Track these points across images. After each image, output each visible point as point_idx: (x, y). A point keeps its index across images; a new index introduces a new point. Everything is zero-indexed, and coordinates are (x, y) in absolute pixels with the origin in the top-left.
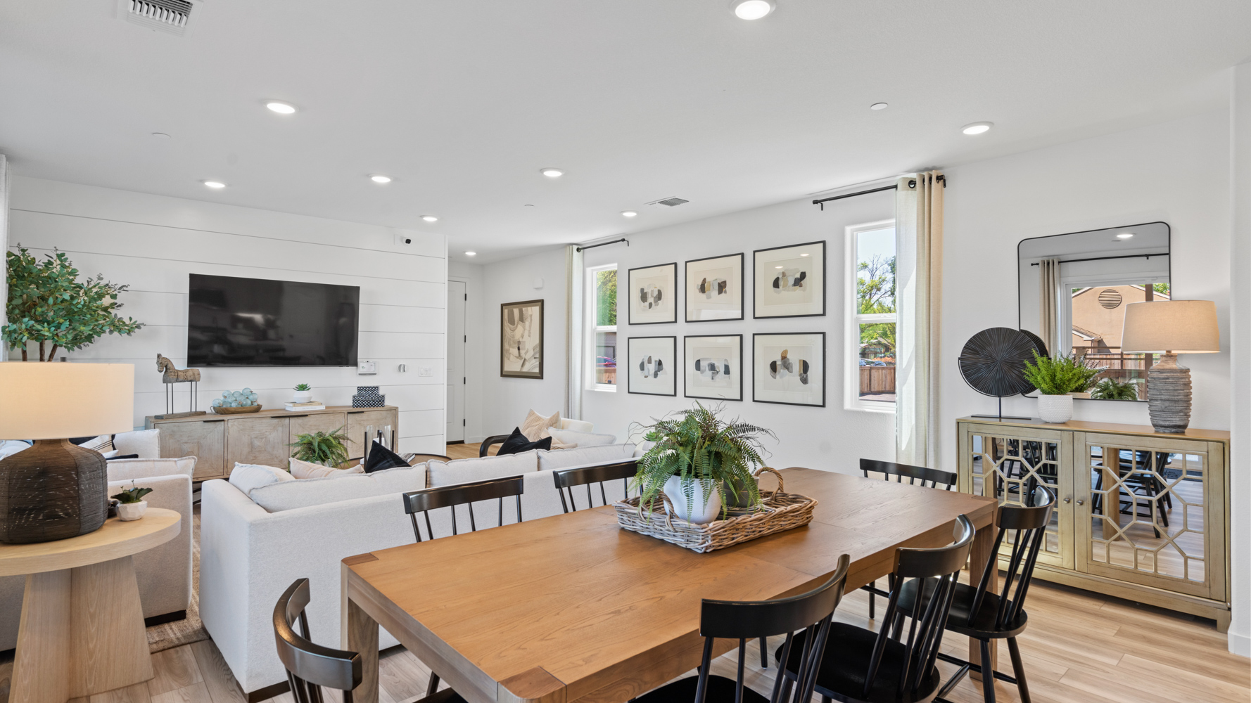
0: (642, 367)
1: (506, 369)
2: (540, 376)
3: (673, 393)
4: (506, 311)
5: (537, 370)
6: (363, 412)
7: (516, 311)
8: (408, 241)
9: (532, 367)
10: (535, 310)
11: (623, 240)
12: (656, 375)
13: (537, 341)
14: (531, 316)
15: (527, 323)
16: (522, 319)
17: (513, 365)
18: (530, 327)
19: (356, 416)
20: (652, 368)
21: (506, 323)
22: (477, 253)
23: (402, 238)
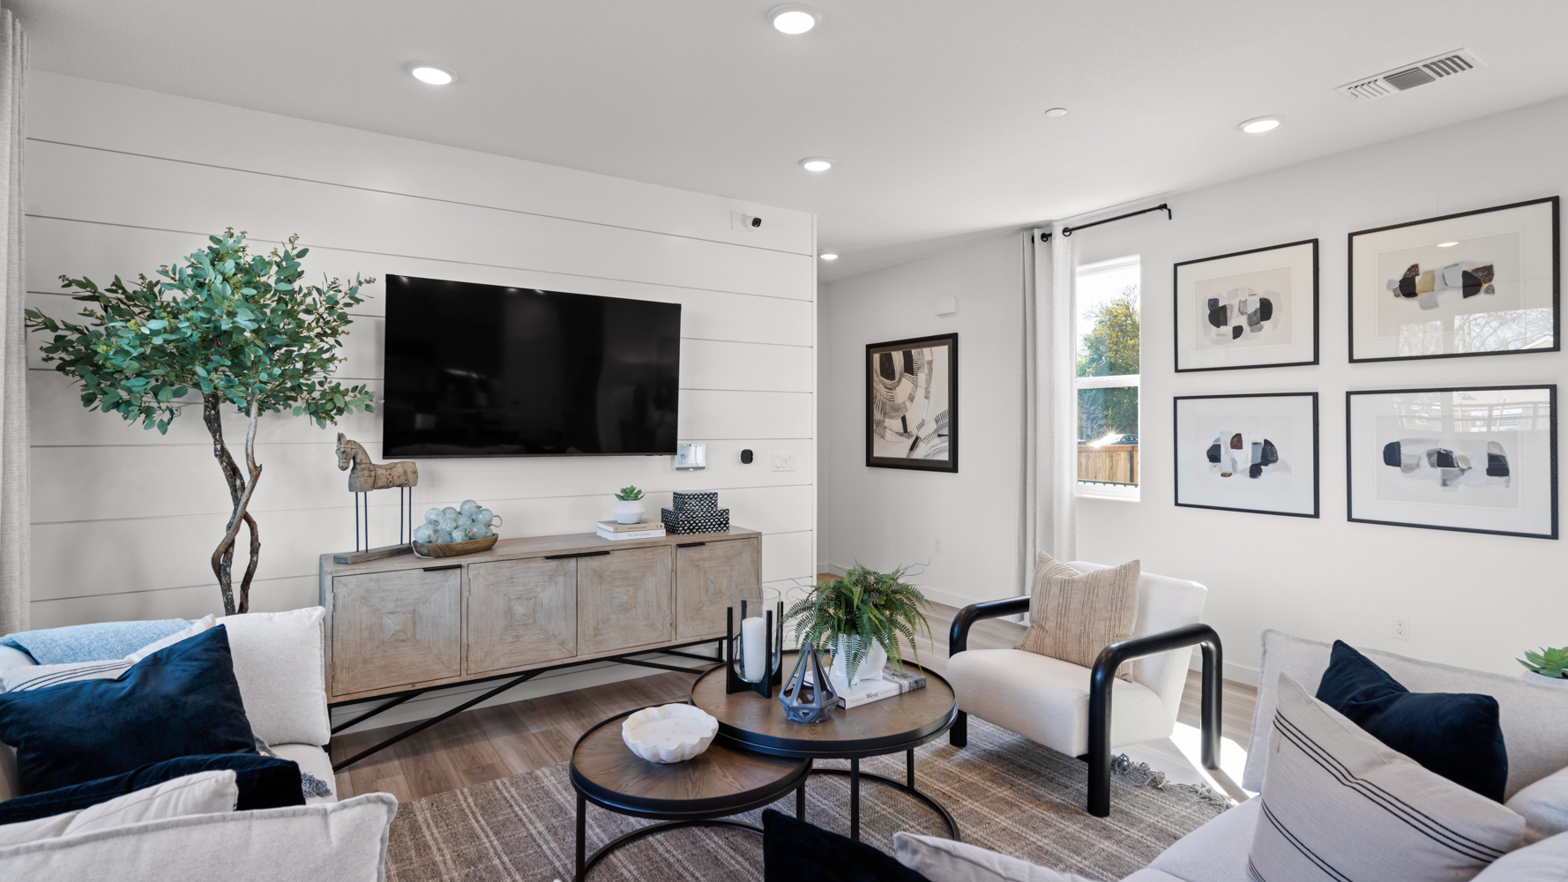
0: (1214, 455)
1: (877, 453)
2: (951, 466)
3: (1312, 512)
4: (876, 357)
5: (945, 457)
6: (702, 544)
7: (898, 357)
8: (757, 222)
9: (936, 449)
10: (942, 352)
11: (1164, 206)
12: (1255, 471)
13: (944, 406)
14: (930, 363)
15: (922, 376)
16: (909, 368)
17: (891, 445)
18: (929, 381)
19: (692, 552)
20: (1245, 457)
21: (877, 377)
22: (840, 256)
23: (744, 218)
